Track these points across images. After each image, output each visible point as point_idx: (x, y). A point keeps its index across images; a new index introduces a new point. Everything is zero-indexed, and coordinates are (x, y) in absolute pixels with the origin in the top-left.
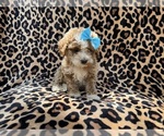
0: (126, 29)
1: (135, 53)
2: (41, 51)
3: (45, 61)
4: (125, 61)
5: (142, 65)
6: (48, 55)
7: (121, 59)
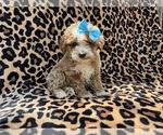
0: (107, 29)
1: (115, 50)
2: (17, 52)
3: (26, 64)
4: (109, 57)
5: (122, 59)
6: (28, 57)
7: (106, 56)
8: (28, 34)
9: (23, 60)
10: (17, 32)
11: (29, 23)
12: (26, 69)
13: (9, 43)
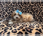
8: (11, 6)
9: (9, 12)
10: (9, 6)
11: (11, 3)
12: (9, 14)
13: (7, 8)
